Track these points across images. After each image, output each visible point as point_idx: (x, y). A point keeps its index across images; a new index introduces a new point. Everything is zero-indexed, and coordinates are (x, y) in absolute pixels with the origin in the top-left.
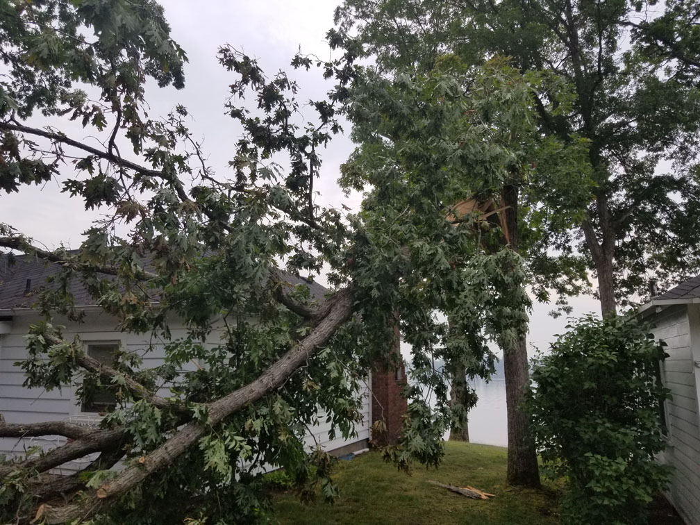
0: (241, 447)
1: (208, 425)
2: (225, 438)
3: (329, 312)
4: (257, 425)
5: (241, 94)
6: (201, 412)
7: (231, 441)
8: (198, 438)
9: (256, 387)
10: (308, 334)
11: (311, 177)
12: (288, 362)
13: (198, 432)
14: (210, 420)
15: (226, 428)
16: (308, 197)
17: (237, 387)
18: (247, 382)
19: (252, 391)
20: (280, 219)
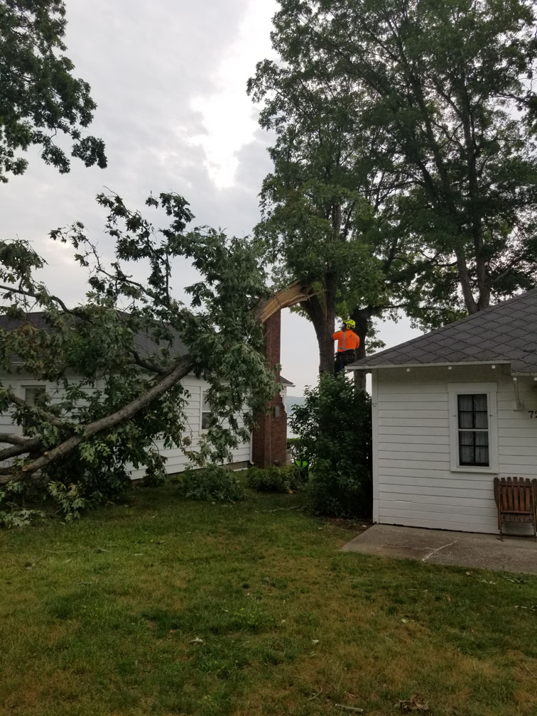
0: (104, 450)
1: (85, 437)
2: (96, 445)
3: (174, 370)
4: (114, 437)
5: (114, 222)
6: (80, 429)
7: (99, 446)
8: (79, 443)
9: (116, 417)
10: (155, 385)
11: (167, 276)
12: (138, 402)
13: (79, 441)
14: (85, 434)
15: (96, 439)
16: (166, 290)
17: (105, 416)
18: (111, 414)
19: (112, 419)
20: (148, 304)
